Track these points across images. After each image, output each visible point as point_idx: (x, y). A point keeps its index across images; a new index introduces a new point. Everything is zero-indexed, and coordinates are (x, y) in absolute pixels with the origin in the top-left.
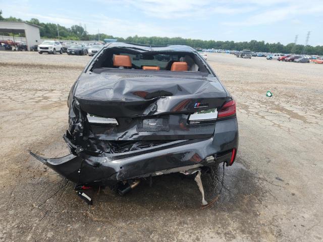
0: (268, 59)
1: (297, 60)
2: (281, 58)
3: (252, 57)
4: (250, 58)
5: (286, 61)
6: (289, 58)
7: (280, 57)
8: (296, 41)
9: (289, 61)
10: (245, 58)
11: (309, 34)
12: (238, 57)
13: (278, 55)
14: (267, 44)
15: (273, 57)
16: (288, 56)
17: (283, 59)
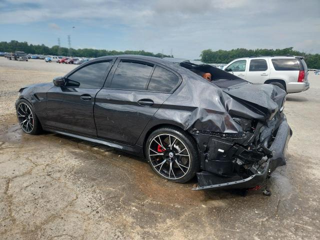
0: (47, 62)
1: (76, 62)
2: (60, 61)
3: (29, 60)
4: (27, 61)
5: (66, 63)
6: (68, 61)
7: (58, 59)
8: (59, 43)
9: (69, 63)
10: (20, 60)
11: (69, 38)
12: (11, 59)
13: (56, 58)
14: (31, 45)
15: (52, 59)
16: (67, 59)
17: (63, 62)
